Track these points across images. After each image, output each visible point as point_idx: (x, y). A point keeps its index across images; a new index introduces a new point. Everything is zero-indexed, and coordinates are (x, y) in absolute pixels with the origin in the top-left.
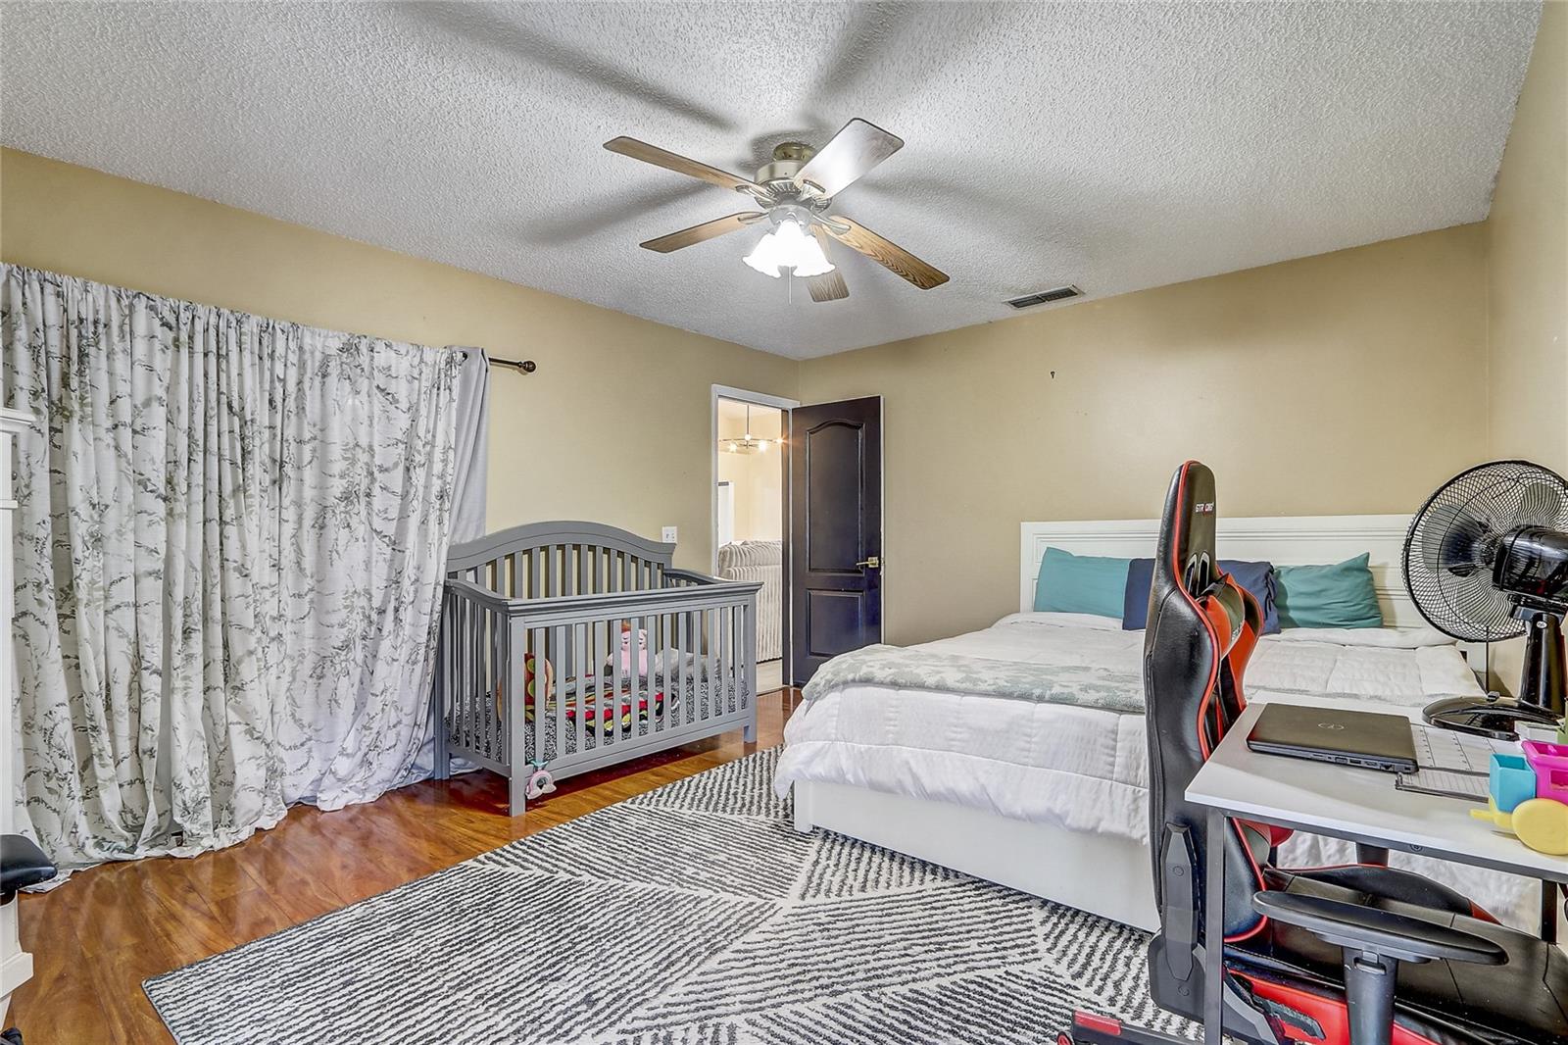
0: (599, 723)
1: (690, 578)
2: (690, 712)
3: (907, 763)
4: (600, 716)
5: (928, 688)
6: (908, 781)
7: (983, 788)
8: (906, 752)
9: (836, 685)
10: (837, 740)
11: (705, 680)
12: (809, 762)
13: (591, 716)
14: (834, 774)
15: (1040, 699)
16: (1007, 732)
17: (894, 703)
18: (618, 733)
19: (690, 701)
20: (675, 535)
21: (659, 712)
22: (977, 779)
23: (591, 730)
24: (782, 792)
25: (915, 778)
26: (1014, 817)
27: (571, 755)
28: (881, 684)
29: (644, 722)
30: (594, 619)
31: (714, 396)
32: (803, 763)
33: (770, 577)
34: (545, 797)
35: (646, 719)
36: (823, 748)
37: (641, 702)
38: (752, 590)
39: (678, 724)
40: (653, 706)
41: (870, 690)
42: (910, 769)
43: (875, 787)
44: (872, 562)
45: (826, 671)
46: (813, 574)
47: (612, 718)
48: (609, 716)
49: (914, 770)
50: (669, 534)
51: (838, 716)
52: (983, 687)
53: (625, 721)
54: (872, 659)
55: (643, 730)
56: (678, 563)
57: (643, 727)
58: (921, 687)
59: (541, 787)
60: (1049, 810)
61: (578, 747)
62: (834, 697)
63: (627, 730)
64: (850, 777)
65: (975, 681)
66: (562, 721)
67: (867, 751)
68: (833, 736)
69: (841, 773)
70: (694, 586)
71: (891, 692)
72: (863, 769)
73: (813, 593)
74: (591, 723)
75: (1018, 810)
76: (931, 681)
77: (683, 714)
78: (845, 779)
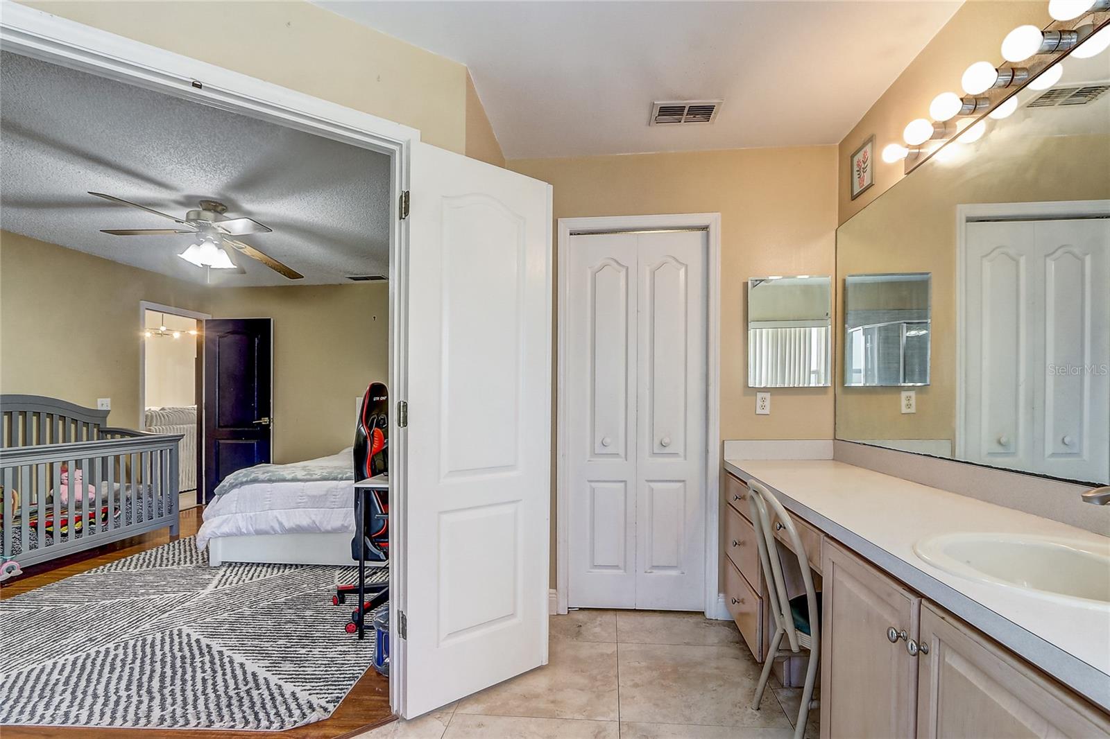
0: (57, 530)
1: (123, 433)
2: (129, 518)
3: (276, 517)
4: (57, 523)
5: (288, 481)
6: (277, 527)
7: (314, 522)
8: (276, 513)
9: (236, 485)
10: (236, 513)
11: (139, 498)
12: (219, 527)
13: (50, 524)
14: (234, 531)
15: (341, 479)
16: (326, 495)
17: (269, 490)
18: (72, 534)
19: (128, 512)
20: (109, 405)
21: (105, 519)
22: (310, 518)
23: (50, 534)
24: (201, 547)
25: (281, 524)
26: (328, 532)
27: (33, 550)
28: (263, 481)
29: (92, 526)
30: (37, 462)
31: (142, 308)
32: (215, 528)
33: (189, 430)
34: (12, 580)
35: (94, 524)
36: (227, 519)
37: (90, 514)
38: (177, 439)
39: (119, 527)
40: (99, 516)
41: (256, 485)
42: (278, 520)
43: (259, 533)
44: (265, 421)
45: (229, 479)
46: (220, 429)
47: (67, 525)
48: (65, 523)
49: (280, 519)
50: (103, 404)
51: (237, 501)
52: (315, 477)
53: (78, 526)
54: (259, 471)
55: (92, 531)
56: (111, 423)
57: (92, 529)
58: (284, 480)
59: (10, 573)
60: (343, 525)
61: (39, 545)
62: (235, 491)
63: (79, 532)
64: (244, 530)
65: (311, 475)
66: (26, 530)
67: (254, 515)
68: (234, 511)
69: (239, 529)
70: (128, 438)
71: (268, 485)
72: (252, 525)
73: (221, 441)
74: (50, 529)
75: (329, 528)
76: (289, 477)
77: (123, 519)
78: (241, 532)
